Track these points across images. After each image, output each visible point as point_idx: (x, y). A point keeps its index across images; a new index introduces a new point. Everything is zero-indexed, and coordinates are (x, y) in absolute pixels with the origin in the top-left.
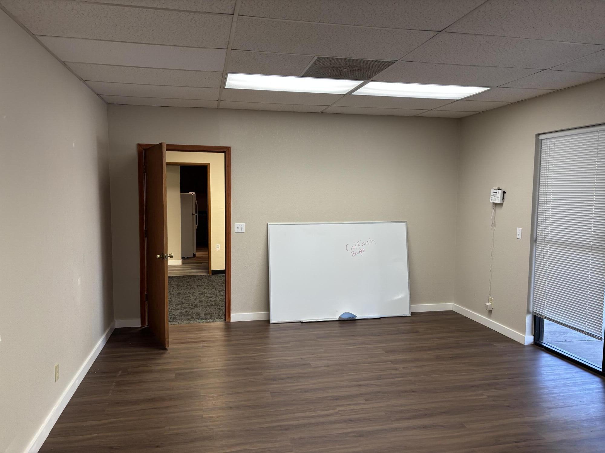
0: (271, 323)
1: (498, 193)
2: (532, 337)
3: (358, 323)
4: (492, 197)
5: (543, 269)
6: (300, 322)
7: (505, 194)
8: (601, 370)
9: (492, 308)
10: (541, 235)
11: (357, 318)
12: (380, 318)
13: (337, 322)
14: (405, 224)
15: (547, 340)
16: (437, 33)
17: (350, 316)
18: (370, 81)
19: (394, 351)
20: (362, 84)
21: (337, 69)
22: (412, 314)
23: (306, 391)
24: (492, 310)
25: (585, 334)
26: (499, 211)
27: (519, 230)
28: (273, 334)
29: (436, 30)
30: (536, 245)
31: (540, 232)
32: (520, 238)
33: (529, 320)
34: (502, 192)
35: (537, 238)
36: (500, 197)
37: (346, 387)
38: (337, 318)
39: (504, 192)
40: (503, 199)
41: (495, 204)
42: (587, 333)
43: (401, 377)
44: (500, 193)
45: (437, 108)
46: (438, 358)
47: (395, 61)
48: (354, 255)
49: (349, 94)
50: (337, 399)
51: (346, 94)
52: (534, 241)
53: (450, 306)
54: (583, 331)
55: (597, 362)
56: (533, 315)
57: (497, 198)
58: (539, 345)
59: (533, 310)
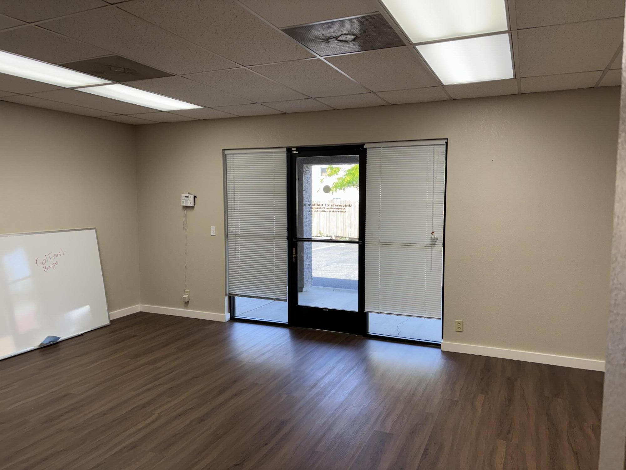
1: (190, 197)
2: (229, 314)
3: (62, 346)
4: (183, 200)
5: (236, 258)
7: (196, 198)
8: (288, 323)
9: (189, 299)
10: (232, 231)
12: (82, 335)
13: (37, 351)
14: (94, 230)
15: (238, 314)
17: (52, 339)
22: (112, 322)
24: (188, 302)
25: (275, 300)
26: (189, 212)
27: (213, 228)
30: (228, 239)
31: (231, 229)
32: (215, 235)
33: (226, 299)
34: (194, 196)
35: (229, 234)
36: (192, 201)
38: (35, 345)
39: (195, 197)
40: (195, 202)
41: (186, 208)
42: (276, 299)
43: (173, 371)
44: (191, 197)
46: (180, 350)
47: (174, 75)
48: (46, 270)
52: (227, 236)
53: (138, 308)
54: (273, 298)
55: (284, 318)
56: (228, 296)
57: (189, 202)
58: (234, 319)
59: (229, 292)
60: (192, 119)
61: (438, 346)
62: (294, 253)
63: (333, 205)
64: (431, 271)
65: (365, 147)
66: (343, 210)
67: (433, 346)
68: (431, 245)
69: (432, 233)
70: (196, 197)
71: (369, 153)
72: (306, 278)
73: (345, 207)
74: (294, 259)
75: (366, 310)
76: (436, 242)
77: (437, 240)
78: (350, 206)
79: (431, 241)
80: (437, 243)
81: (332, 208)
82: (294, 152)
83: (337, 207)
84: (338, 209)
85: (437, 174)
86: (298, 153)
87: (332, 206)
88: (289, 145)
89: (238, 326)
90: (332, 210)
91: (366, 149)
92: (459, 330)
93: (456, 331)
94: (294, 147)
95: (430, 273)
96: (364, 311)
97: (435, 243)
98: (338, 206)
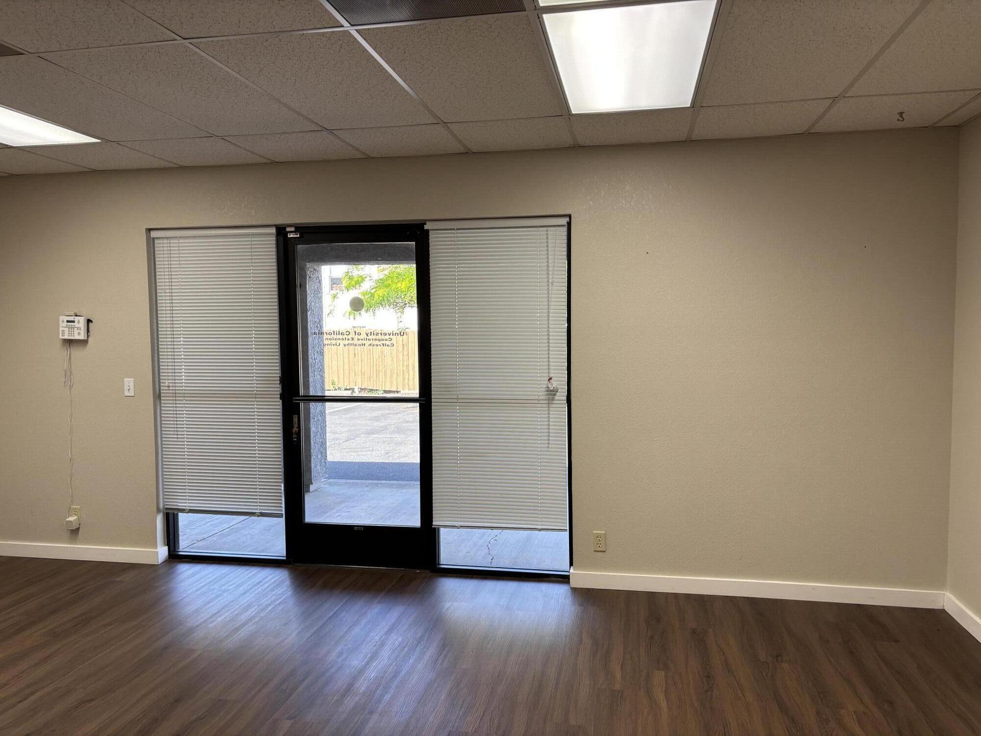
1: (79, 322)
2: (166, 548)
4: (63, 329)
5: (177, 438)
7: (90, 324)
8: (285, 558)
9: (80, 524)
10: (169, 387)
15: (185, 546)
24: (78, 529)
25: (258, 516)
26: (77, 353)
27: (129, 382)
30: (160, 403)
31: (166, 381)
32: (133, 395)
33: (159, 521)
34: (86, 321)
35: (162, 391)
36: (82, 329)
39: (89, 321)
40: (88, 331)
41: (70, 343)
42: (260, 513)
44: (81, 322)
52: (158, 396)
54: (255, 513)
55: (278, 548)
56: (164, 513)
57: (76, 331)
58: (175, 557)
59: (164, 505)
60: (81, 169)
61: (564, 579)
62: (296, 425)
63: (369, 334)
64: (548, 447)
65: (426, 227)
66: (388, 343)
67: (556, 579)
68: (547, 402)
69: (548, 381)
70: (92, 322)
71: (434, 240)
72: (316, 466)
73: (391, 336)
74: (294, 436)
75: (436, 523)
76: (555, 395)
77: (557, 392)
78: (402, 334)
79: (548, 395)
80: (556, 398)
81: (368, 338)
82: (291, 236)
83: (377, 337)
84: (379, 340)
85: (553, 278)
86: (298, 236)
87: (367, 335)
88: (280, 221)
89: (185, 570)
90: (367, 343)
91: (428, 231)
92: (599, 549)
93: (595, 551)
94: (290, 226)
95: (548, 451)
96: (432, 525)
97: (553, 398)
98: (380, 334)
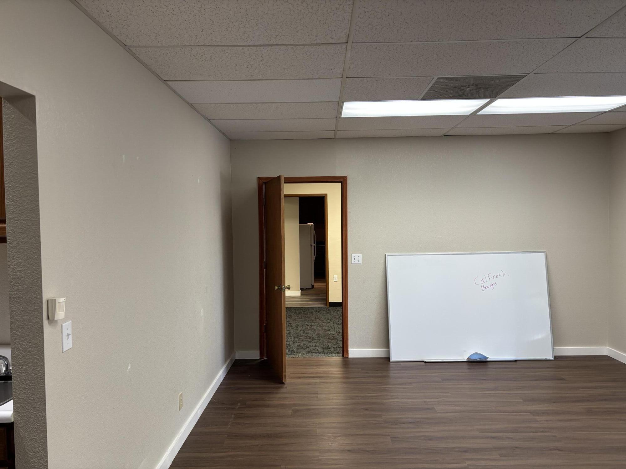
0: (391, 361)
3: (490, 366)
6: (423, 362)
11: (488, 360)
12: (516, 361)
13: (466, 364)
14: (543, 255)
16: (574, 39)
17: (480, 357)
18: (497, 99)
19: (533, 400)
20: (488, 102)
21: (459, 89)
22: (557, 358)
23: (430, 439)
28: (393, 373)
29: (575, 36)
37: (477, 438)
38: (465, 359)
43: (543, 432)
45: (579, 123)
46: (589, 412)
47: (526, 74)
48: (484, 289)
49: (474, 114)
50: (466, 451)
51: (470, 115)
53: (604, 350)
